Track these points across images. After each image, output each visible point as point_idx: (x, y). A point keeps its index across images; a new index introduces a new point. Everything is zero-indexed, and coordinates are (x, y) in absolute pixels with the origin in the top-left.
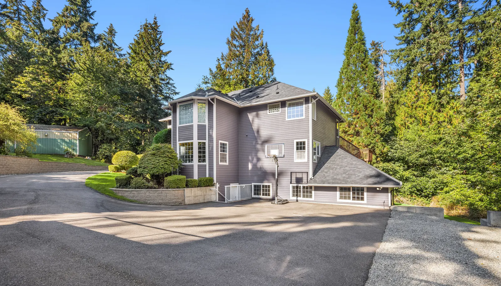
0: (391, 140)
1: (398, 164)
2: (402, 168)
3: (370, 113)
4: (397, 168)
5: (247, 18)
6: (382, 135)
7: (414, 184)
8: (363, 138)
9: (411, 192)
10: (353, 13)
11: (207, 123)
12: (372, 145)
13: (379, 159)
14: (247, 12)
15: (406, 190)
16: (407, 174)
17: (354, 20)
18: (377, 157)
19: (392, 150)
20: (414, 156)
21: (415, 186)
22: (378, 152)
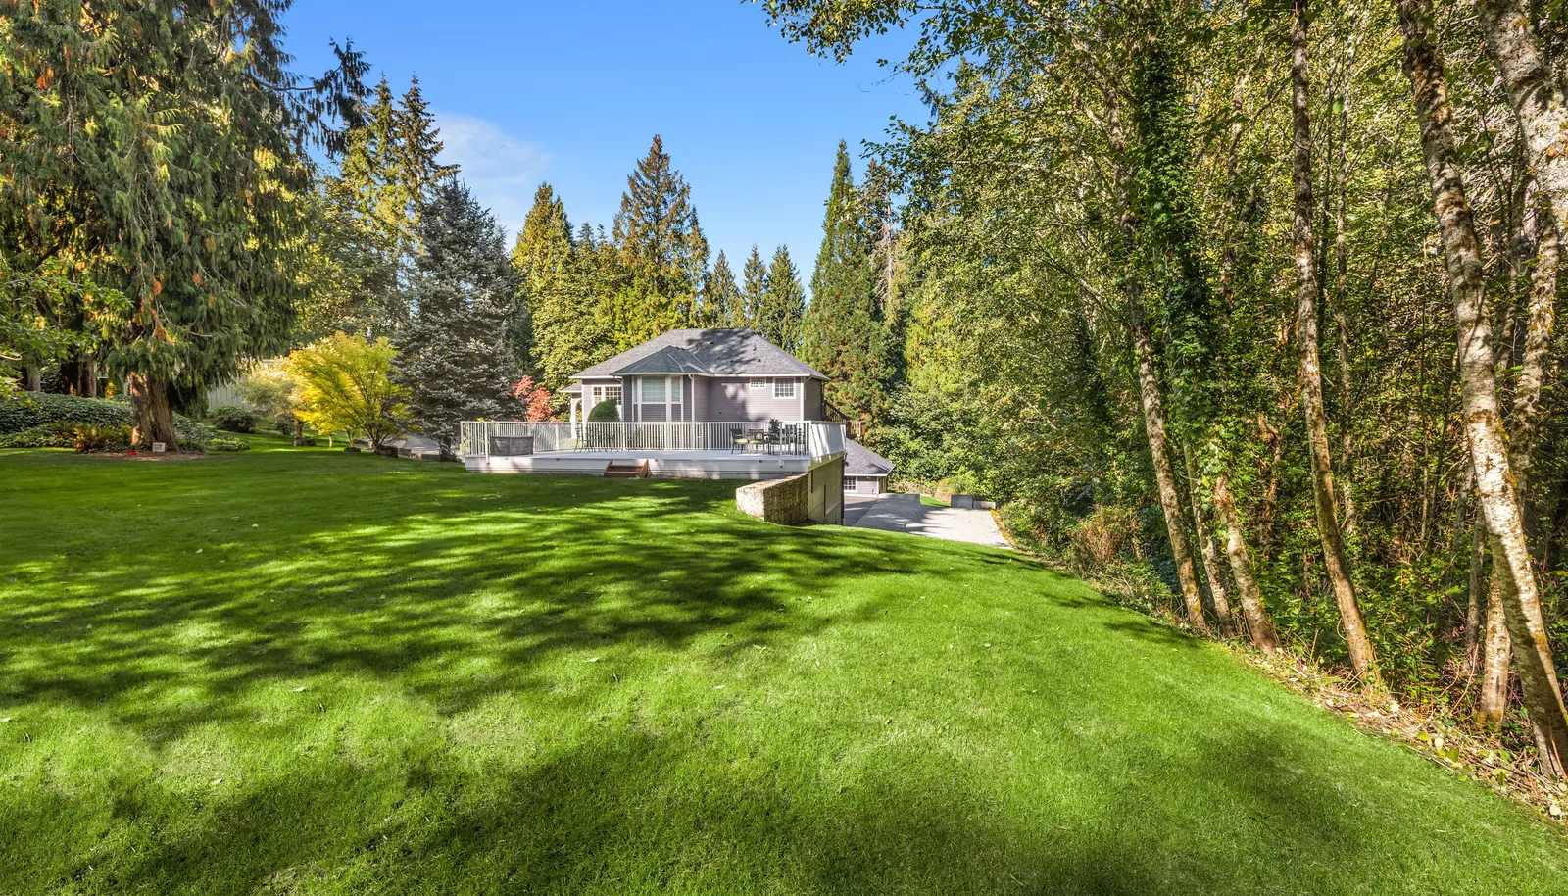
0: (894, 389)
1: (903, 429)
2: (908, 436)
3: (865, 345)
4: (901, 436)
5: (658, 157)
6: (882, 381)
7: (923, 461)
8: (854, 385)
9: (919, 474)
10: (840, 158)
11: (681, 402)
12: (866, 398)
13: (876, 420)
14: (657, 141)
15: (912, 470)
16: (914, 445)
17: (841, 172)
18: (874, 417)
19: (896, 406)
20: (926, 417)
21: (923, 465)
22: (874, 409)
